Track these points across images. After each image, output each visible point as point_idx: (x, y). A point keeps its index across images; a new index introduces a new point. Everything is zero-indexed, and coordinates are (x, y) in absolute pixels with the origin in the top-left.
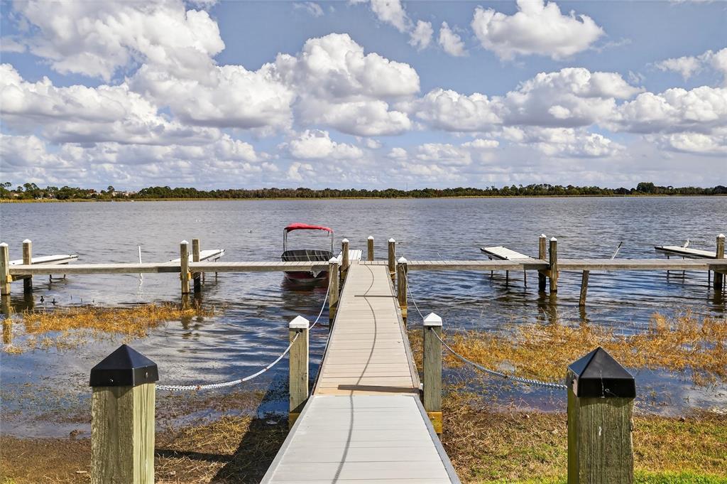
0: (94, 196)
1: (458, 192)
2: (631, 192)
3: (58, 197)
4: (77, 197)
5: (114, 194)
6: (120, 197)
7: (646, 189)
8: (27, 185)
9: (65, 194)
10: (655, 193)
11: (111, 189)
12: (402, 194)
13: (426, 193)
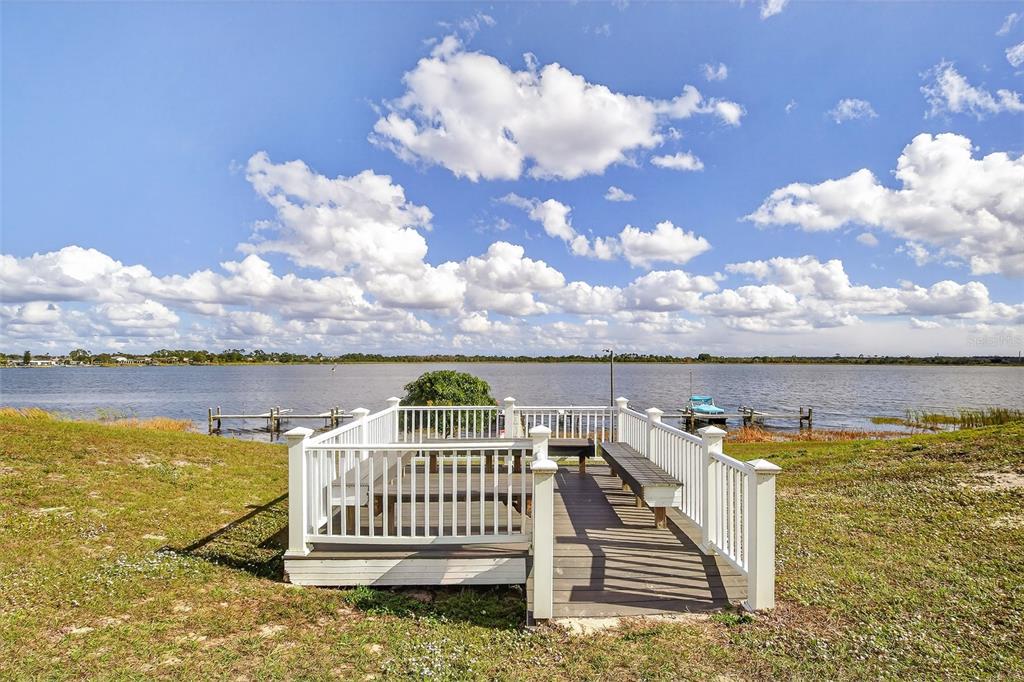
0: (307, 360)
1: (571, 359)
2: (694, 361)
3: (281, 361)
4: (295, 361)
5: (321, 359)
6: (326, 361)
7: (704, 358)
8: (256, 352)
9: (285, 359)
10: (710, 362)
11: (320, 355)
12: (530, 360)
13: (548, 360)
